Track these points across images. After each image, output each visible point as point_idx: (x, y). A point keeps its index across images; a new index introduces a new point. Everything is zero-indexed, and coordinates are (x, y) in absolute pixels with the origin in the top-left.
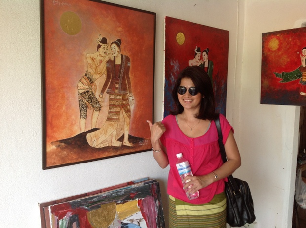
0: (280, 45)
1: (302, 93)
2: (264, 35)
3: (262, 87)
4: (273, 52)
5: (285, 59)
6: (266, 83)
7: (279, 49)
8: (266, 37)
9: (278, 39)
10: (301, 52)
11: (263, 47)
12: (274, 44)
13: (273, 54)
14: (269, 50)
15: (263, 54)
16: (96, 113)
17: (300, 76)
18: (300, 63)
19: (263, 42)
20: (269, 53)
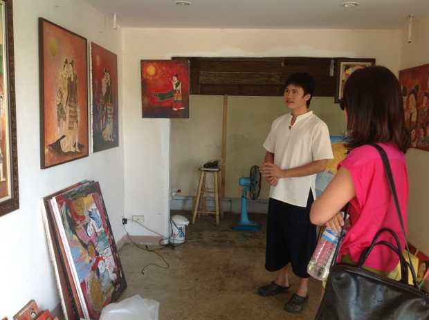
0: (156, 71)
1: (175, 109)
2: (142, 61)
3: (143, 104)
4: (150, 76)
5: (161, 83)
6: (146, 100)
7: (156, 74)
8: (145, 64)
9: (154, 66)
10: (172, 78)
11: (142, 71)
12: (151, 70)
13: (151, 78)
14: (147, 75)
15: (142, 77)
16: (64, 122)
17: (172, 96)
18: (172, 87)
19: (142, 68)
20: (147, 77)
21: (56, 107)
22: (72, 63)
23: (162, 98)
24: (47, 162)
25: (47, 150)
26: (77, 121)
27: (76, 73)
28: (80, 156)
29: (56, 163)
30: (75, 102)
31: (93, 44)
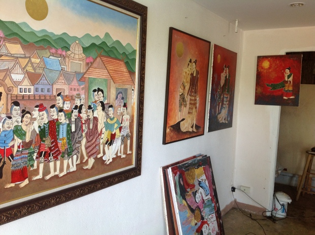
0: (271, 65)
1: (285, 98)
2: (259, 57)
3: (256, 93)
4: (265, 69)
5: (273, 75)
6: (259, 90)
7: (270, 68)
8: (260, 59)
9: (269, 61)
10: (285, 71)
11: (258, 65)
12: (266, 64)
13: (265, 71)
14: (262, 68)
15: (257, 70)
16: (185, 108)
17: (284, 86)
18: (284, 78)
19: (258, 62)
20: (262, 70)
21: (179, 97)
22: (195, 62)
23: (274, 88)
24: (168, 139)
25: (168, 130)
26: (196, 108)
27: (198, 69)
28: (196, 135)
29: (175, 140)
30: (196, 93)
31: (216, 46)
